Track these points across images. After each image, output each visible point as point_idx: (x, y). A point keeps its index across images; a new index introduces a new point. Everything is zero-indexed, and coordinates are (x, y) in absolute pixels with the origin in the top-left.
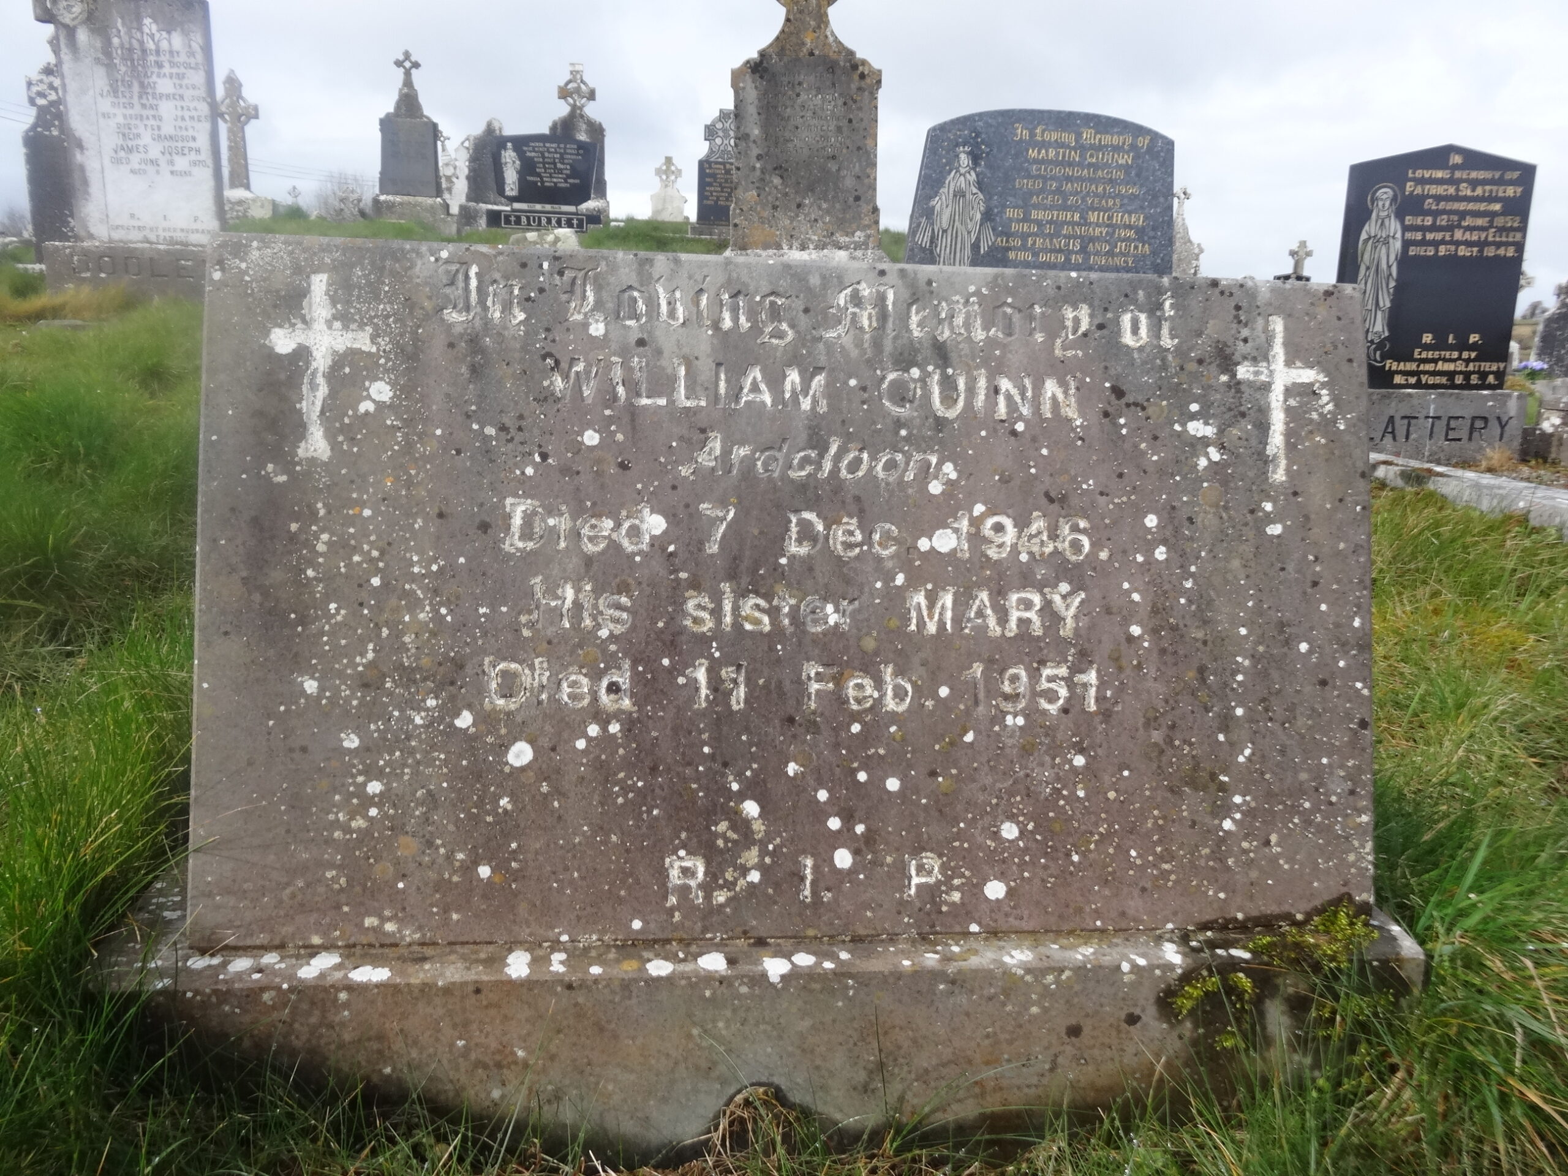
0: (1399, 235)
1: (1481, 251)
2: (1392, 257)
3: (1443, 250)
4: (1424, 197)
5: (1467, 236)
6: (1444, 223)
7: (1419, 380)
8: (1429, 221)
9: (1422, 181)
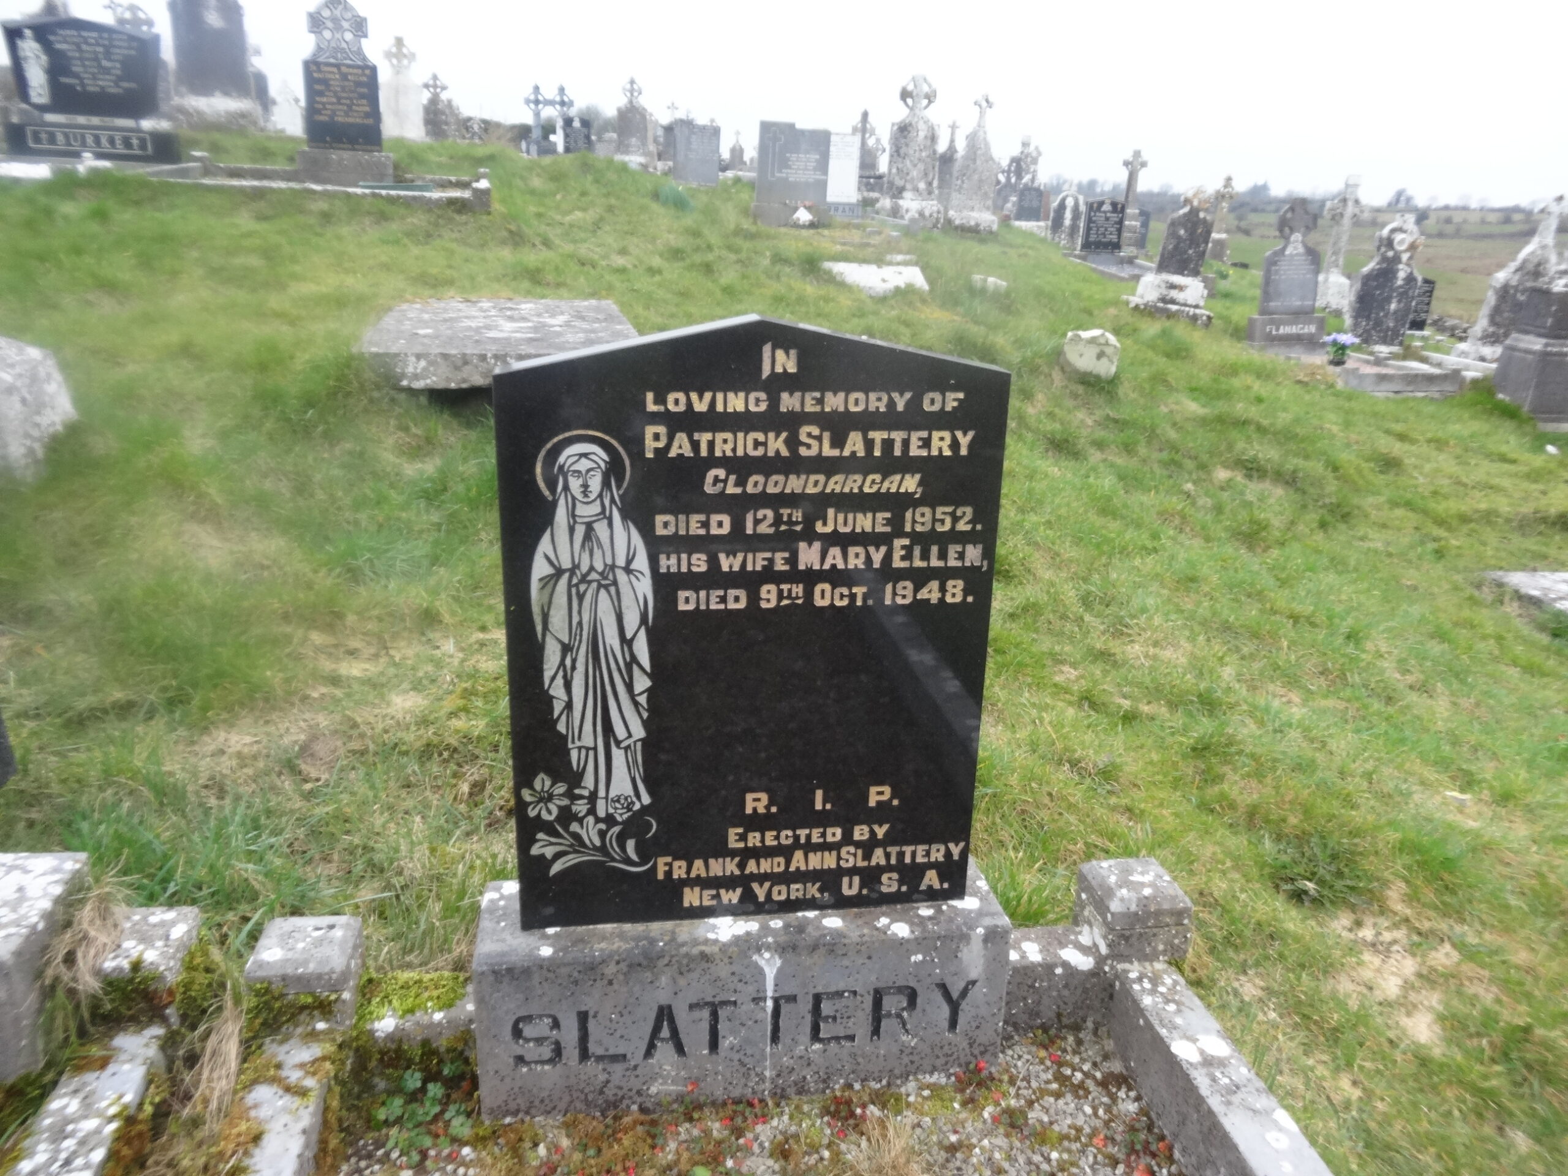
0: (641, 563)
1: (876, 593)
2: (632, 621)
3: (769, 596)
4: (697, 466)
5: (835, 556)
6: (764, 529)
7: (748, 896)
8: (721, 524)
9: (688, 422)
